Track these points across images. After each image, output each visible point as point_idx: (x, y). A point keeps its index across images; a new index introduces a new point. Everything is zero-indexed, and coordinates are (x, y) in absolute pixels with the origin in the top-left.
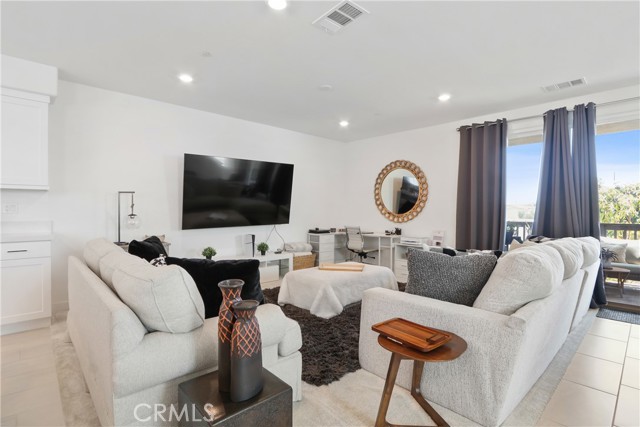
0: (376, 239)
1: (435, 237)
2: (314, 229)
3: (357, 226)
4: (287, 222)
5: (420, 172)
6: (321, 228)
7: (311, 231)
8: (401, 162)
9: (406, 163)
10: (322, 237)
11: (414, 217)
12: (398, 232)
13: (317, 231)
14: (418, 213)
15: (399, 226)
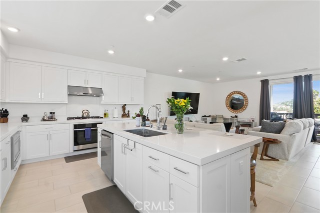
0: (229, 119)
1: (252, 119)
2: (204, 115)
3: (222, 114)
4: (197, 113)
5: (245, 95)
6: (207, 115)
7: (203, 116)
8: (237, 92)
9: (239, 92)
10: (208, 118)
11: (242, 111)
12: (236, 117)
13: (205, 116)
14: (244, 110)
15: (236, 115)
